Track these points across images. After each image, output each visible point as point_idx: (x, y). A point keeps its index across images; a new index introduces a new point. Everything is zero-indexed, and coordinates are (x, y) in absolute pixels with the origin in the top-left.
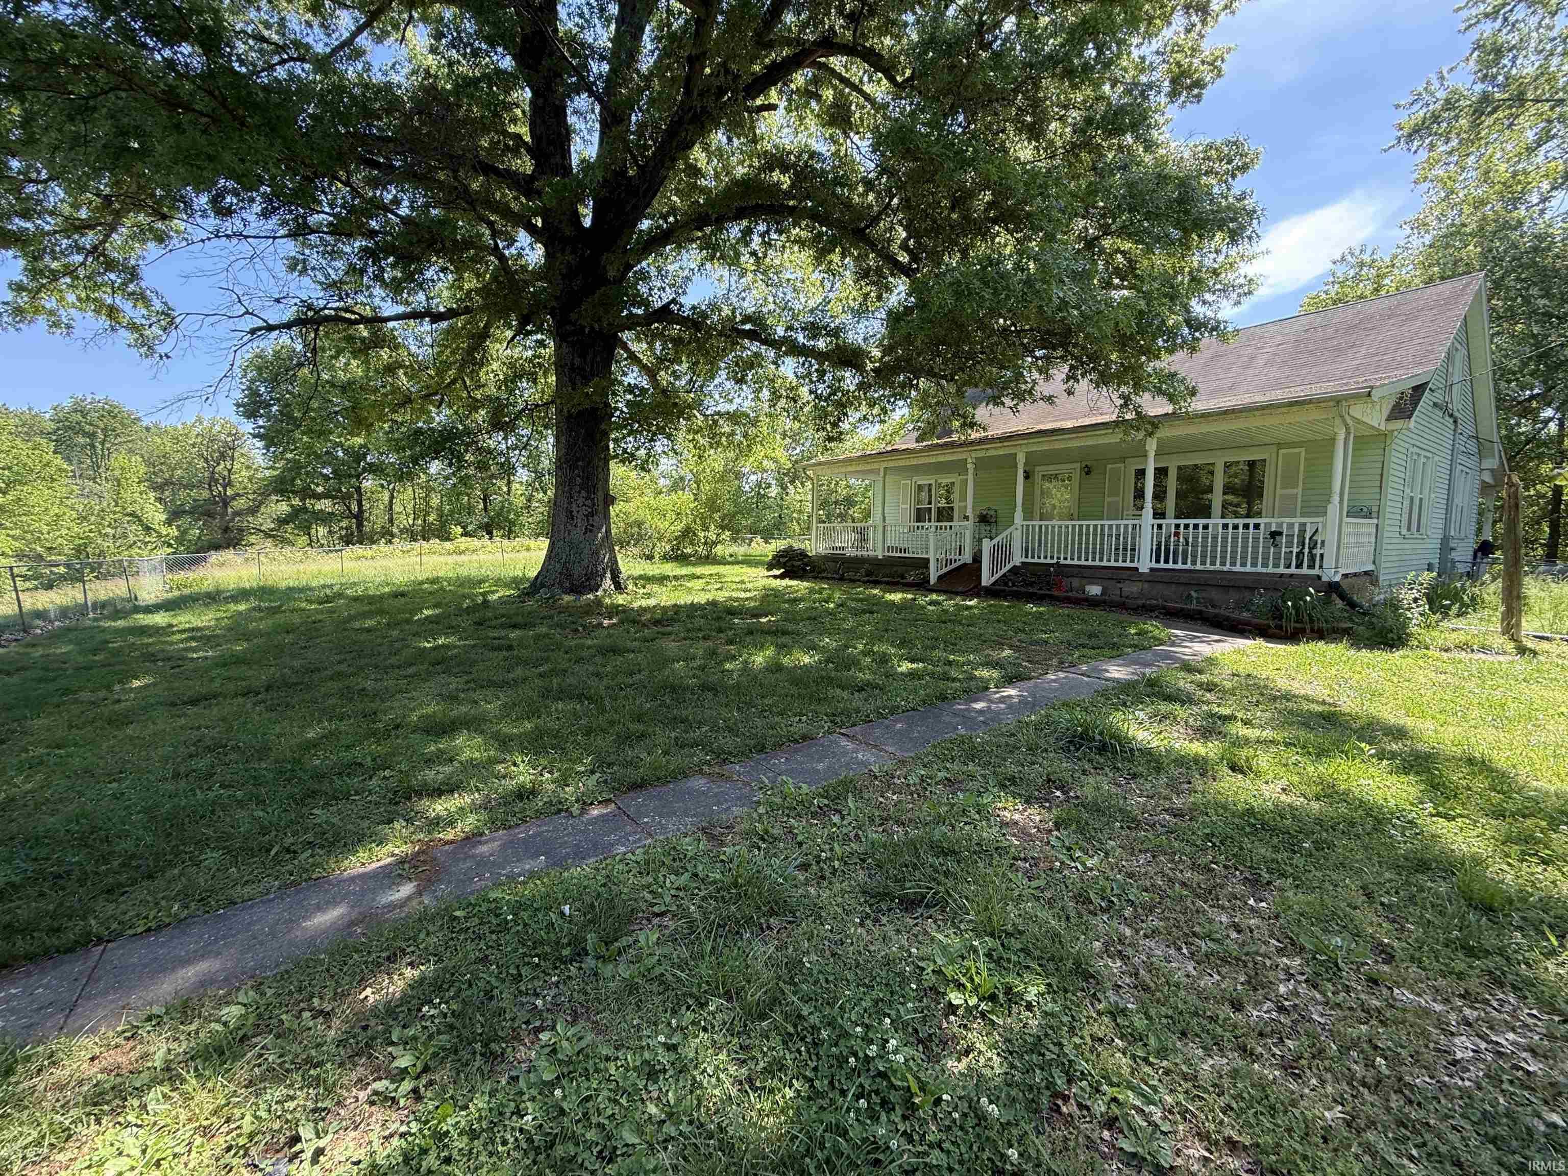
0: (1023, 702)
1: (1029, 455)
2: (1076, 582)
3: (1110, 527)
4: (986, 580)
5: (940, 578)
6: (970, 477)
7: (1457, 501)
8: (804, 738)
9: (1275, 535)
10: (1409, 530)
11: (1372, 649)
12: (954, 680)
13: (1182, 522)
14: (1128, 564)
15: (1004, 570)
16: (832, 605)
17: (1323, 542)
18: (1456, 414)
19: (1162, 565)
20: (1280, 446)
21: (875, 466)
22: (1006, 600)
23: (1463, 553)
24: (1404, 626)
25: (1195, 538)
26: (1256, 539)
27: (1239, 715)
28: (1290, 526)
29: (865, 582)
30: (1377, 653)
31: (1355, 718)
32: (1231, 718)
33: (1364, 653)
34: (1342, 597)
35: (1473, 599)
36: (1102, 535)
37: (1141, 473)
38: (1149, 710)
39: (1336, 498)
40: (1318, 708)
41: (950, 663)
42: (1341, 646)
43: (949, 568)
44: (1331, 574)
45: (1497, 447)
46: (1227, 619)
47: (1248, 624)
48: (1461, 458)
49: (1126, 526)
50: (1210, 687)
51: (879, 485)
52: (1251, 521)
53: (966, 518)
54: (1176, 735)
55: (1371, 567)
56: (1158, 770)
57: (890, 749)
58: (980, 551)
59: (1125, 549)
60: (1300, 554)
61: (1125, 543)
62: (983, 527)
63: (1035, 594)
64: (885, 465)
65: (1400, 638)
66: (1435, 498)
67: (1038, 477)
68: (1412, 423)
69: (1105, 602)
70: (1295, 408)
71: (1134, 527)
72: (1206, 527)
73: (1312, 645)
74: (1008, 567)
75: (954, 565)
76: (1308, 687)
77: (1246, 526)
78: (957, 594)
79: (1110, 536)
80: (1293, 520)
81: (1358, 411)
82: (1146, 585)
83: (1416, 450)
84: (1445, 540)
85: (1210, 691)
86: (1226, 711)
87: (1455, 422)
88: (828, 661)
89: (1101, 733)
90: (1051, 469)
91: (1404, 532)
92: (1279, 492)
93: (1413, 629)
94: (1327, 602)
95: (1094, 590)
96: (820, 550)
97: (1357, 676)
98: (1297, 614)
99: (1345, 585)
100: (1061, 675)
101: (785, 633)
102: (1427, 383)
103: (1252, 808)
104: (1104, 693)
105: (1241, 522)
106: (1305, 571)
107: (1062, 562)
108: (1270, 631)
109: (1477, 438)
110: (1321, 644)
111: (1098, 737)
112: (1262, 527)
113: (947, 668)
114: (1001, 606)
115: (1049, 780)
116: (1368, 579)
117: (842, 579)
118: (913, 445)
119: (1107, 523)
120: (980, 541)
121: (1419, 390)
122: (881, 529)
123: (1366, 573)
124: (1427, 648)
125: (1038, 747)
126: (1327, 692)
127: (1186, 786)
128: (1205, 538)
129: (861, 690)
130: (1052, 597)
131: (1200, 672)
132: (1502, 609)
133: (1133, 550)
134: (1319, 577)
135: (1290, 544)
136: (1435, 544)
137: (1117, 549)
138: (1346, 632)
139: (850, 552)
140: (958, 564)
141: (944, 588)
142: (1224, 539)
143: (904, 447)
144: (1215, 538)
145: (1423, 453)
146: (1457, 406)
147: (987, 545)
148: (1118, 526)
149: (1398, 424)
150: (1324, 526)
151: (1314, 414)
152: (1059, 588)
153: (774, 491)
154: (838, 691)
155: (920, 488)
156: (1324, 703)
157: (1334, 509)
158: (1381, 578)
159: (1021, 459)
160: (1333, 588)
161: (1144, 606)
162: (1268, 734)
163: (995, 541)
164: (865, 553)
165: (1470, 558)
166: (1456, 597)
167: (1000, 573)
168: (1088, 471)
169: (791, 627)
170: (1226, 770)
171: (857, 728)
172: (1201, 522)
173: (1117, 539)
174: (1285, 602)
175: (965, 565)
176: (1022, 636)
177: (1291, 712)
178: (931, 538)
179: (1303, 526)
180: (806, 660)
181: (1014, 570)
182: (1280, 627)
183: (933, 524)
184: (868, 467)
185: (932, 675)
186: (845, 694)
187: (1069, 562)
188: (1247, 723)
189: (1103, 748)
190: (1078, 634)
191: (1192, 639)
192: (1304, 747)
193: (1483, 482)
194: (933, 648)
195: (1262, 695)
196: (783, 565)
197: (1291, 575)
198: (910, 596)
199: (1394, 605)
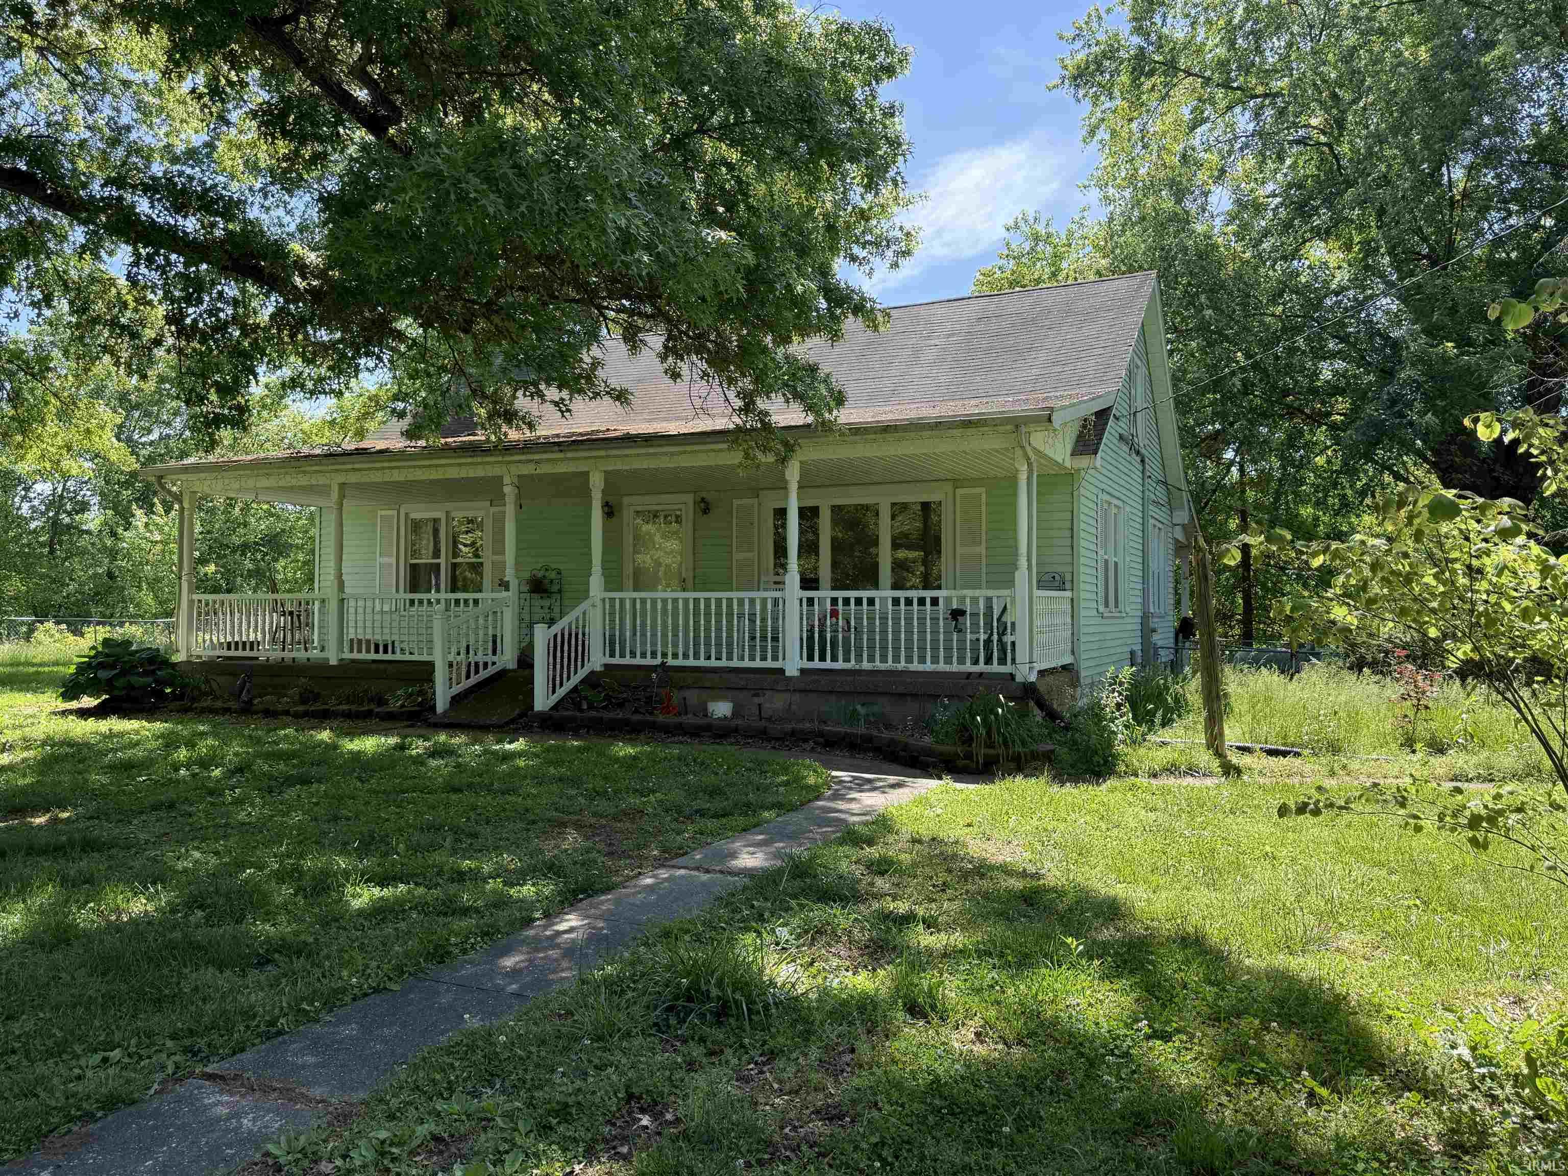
0: (594, 938)
1: (609, 476)
2: (693, 696)
3: (741, 602)
4: (542, 700)
5: (456, 700)
6: (510, 509)
7: (1153, 566)
8: (111, 1103)
9: (957, 614)
10: (1107, 605)
11: (1077, 782)
12: (465, 911)
13: (841, 594)
14: (769, 664)
15: (575, 680)
16: (217, 772)
17: (1013, 624)
18: (1143, 451)
19: (817, 664)
20: (957, 483)
21: (322, 480)
22: (577, 736)
23: (1164, 637)
24: (1110, 745)
25: (859, 619)
26: (935, 619)
27: (920, 911)
28: (974, 600)
29: (297, 716)
30: (1083, 787)
31: (1060, 893)
32: (908, 919)
33: (1068, 787)
34: (1041, 705)
35: (1177, 700)
36: (730, 614)
37: (781, 513)
38: (795, 922)
39: (1023, 562)
40: (1017, 884)
41: (460, 877)
42: (1043, 780)
43: (473, 680)
44: (1026, 673)
45: (1186, 496)
46: (906, 748)
47: (929, 752)
48: (1153, 510)
49: (764, 601)
50: (881, 867)
51: (330, 518)
52: (928, 594)
53: (505, 586)
54: (835, 962)
55: (1068, 660)
56: (807, 1035)
57: (317, 1092)
58: (531, 645)
59: (764, 638)
60: (988, 642)
61: (764, 629)
62: (538, 601)
63: (627, 722)
64: (341, 478)
65: (1106, 761)
66: (1131, 564)
67: (627, 515)
68: (1098, 462)
69: (736, 730)
70: (970, 431)
71: (776, 602)
72: (871, 602)
73: (1008, 782)
74: (582, 674)
75: (483, 674)
76: (1007, 849)
77: (922, 601)
78: (485, 728)
79: (741, 616)
80: (977, 593)
81: (1038, 439)
82: (797, 697)
83: (1106, 497)
84: (1145, 617)
85: (882, 873)
86: (902, 907)
87: (1143, 461)
88: (194, 902)
89: (720, 984)
90: (650, 502)
91: (1102, 609)
92: (959, 550)
93: (1120, 748)
94: (1024, 714)
95: (721, 709)
96: (197, 651)
97: (1062, 826)
98: (989, 733)
99: (1042, 688)
100: (664, 874)
101: (89, 846)
102: (1109, 408)
103: (937, 1080)
104: (728, 901)
105: (914, 594)
106: (995, 668)
107: (670, 662)
108: (961, 763)
109: (1165, 483)
110: (1019, 779)
111: (715, 992)
112: (941, 601)
113: (453, 888)
114: (564, 749)
115: (630, 1097)
116: (1065, 677)
117: (247, 710)
118: (398, 443)
119: (734, 595)
120: (531, 627)
121: (1103, 415)
122: (333, 606)
123: (1064, 667)
124: (1137, 776)
125: (613, 1028)
126: (1028, 855)
127: (847, 1058)
128: (871, 619)
129: (263, 962)
130: (654, 727)
131: (870, 842)
132: (1204, 714)
133: (775, 639)
134: (1012, 676)
135: (975, 629)
136: (1133, 624)
137: (753, 638)
138: (1048, 758)
139: (267, 652)
140: (491, 670)
141: (464, 717)
142: (896, 621)
143: (381, 445)
144: (883, 619)
145: (1116, 502)
146: (1141, 441)
147: (542, 636)
148: (752, 601)
149: (1084, 462)
150: (1013, 601)
151: (991, 442)
152: (666, 710)
153: (93, 519)
154: (209, 974)
155: (416, 526)
156: (1024, 874)
157: (1022, 576)
158: (1083, 674)
159: (597, 482)
160: (1029, 692)
161: (793, 733)
162: (958, 939)
163: (556, 629)
164: (300, 655)
165: (1171, 642)
166: (1158, 697)
167: (568, 686)
168: (705, 507)
169: (105, 831)
170: (900, 1015)
171: (247, 1056)
172: (865, 594)
173: (752, 621)
174: (974, 719)
175: (503, 673)
176: (602, 805)
177: (986, 896)
178: (437, 625)
179: (989, 600)
180: (139, 906)
181: (592, 680)
182: (969, 756)
183: (443, 596)
184: (303, 481)
185: (421, 906)
186: (224, 980)
187: (680, 662)
188: (930, 924)
189: (723, 1012)
190: (692, 792)
191: (862, 786)
192: (1002, 955)
193: (1177, 540)
194: (433, 847)
195: (949, 871)
196: (108, 685)
197: (981, 674)
198: (393, 741)
199: (1096, 712)
